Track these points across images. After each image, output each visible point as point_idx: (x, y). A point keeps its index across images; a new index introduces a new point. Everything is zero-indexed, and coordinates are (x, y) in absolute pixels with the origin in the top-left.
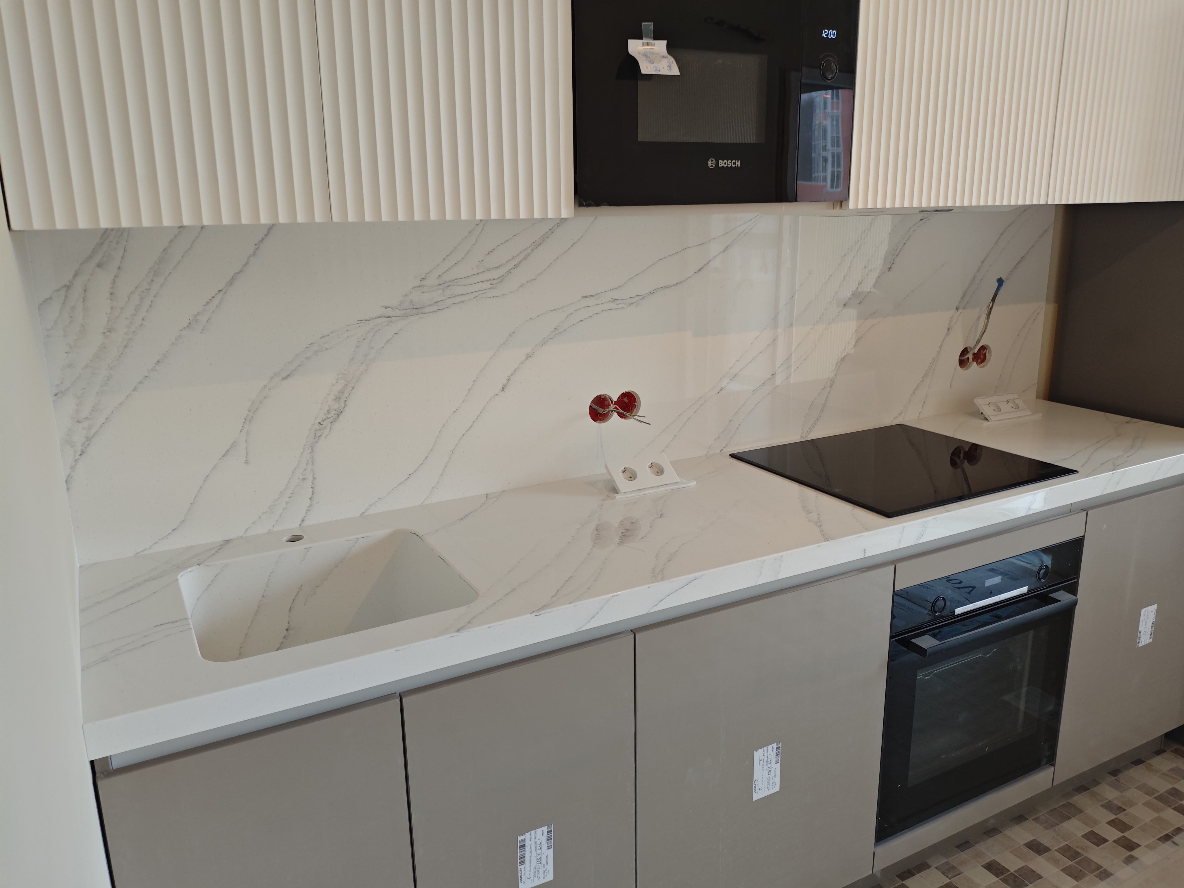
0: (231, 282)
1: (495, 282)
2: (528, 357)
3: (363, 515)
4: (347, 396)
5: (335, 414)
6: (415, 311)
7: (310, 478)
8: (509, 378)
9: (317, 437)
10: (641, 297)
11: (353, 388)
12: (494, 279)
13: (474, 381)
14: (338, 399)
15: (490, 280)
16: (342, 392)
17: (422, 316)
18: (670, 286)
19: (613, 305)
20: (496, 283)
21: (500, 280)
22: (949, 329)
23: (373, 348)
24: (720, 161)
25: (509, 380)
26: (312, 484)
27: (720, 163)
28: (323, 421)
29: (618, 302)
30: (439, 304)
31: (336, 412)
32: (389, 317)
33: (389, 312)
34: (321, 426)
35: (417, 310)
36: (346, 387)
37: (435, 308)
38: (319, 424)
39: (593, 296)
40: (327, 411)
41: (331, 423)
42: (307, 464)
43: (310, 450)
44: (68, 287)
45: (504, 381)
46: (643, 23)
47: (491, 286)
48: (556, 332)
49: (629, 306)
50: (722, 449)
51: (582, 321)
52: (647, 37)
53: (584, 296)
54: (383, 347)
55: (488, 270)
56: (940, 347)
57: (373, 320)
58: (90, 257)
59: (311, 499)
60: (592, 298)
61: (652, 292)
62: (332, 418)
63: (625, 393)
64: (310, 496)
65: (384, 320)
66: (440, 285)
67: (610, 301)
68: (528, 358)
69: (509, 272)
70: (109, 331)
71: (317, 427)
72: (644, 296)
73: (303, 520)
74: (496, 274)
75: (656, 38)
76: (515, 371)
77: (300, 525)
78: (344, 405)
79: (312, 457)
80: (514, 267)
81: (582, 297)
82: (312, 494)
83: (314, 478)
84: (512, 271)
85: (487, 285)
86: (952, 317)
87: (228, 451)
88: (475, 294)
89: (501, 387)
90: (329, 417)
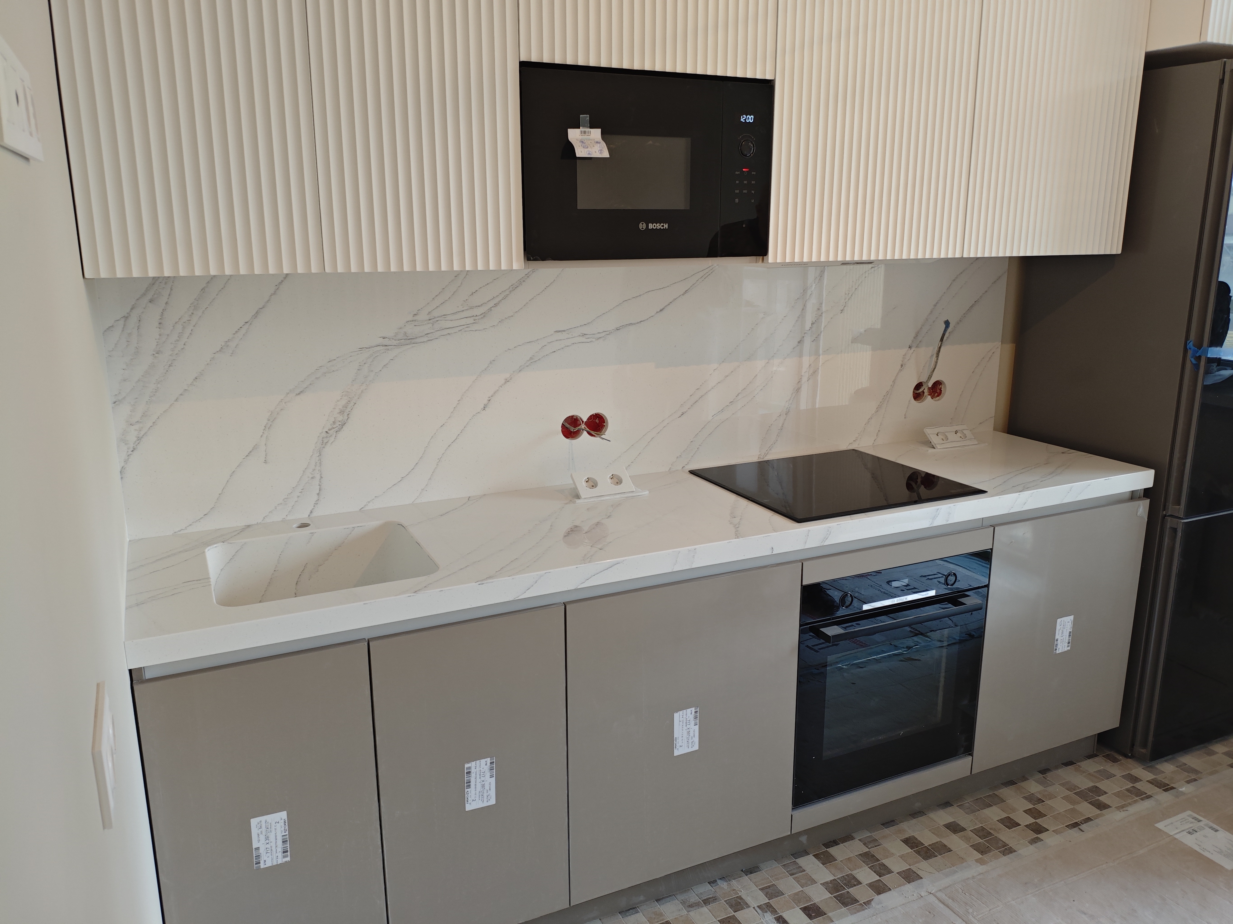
0: (256, 315)
1: (477, 318)
2: (507, 381)
3: (362, 509)
4: (350, 410)
5: (339, 425)
6: (408, 341)
7: (318, 477)
8: (490, 399)
9: (324, 444)
10: (608, 333)
11: (355, 404)
12: (476, 316)
13: (458, 401)
14: (342, 413)
15: (473, 316)
16: (346, 407)
17: (414, 345)
18: (635, 324)
19: (583, 339)
20: (479, 319)
21: (482, 316)
22: (902, 366)
23: (372, 371)
24: (650, 224)
25: (489, 400)
26: (319, 482)
27: (649, 226)
28: (329, 430)
29: (587, 336)
30: (429, 335)
31: (340, 423)
32: (386, 346)
33: (386, 342)
34: (328, 434)
35: (409, 340)
36: (349, 403)
37: (425, 339)
38: (326, 433)
39: (564, 331)
40: (333, 422)
41: (336, 432)
42: (315, 466)
43: (318, 454)
44: (126, 318)
45: (486, 402)
46: (581, 116)
47: (474, 321)
48: (532, 361)
49: (597, 340)
50: (684, 466)
51: (554, 352)
52: (584, 126)
53: (556, 331)
54: (381, 370)
55: (472, 308)
56: (894, 382)
57: (372, 348)
58: (144, 294)
59: (318, 494)
60: (564, 332)
61: (618, 329)
62: (337, 428)
63: (594, 414)
64: (318, 492)
65: (382, 348)
66: (430, 320)
67: (579, 335)
68: (507, 383)
69: (490, 309)
70: (157, 353)
71: (324, 435)
72: (610, 332)
73: (311, 512)
74: (478, 311)
75: (592, 126)
76: (495, 393)
77: (309, 516)
78: (347, 417)
79: (320, 460)
80: (494, 305)
81: (555, 332)
82: (320, 490)
83: (321, 477)
84: (492, 309)
85: (471, 320)
86: (905, 355)
87: (250, 452)
88: (461, 328)
89: (482, 406)
90: (334, 426)
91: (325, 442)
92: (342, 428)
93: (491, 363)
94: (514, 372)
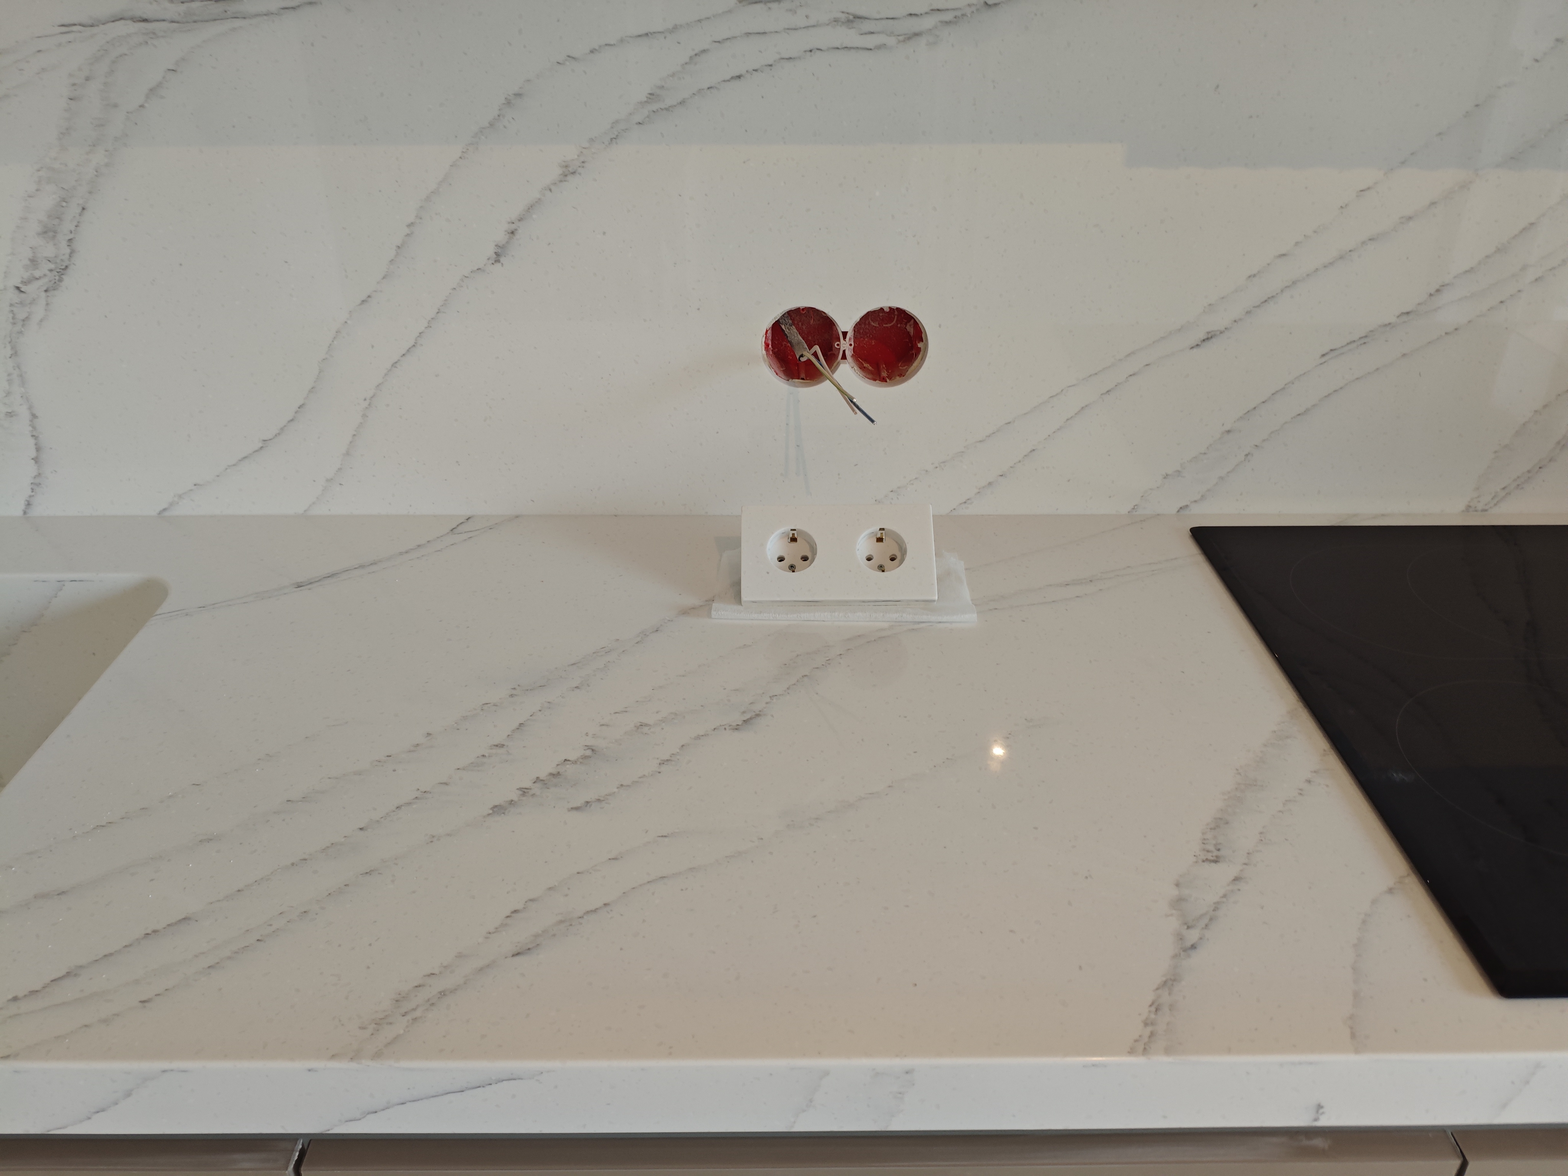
2: (568, 172)
5: (51, 270)
6: (215, 8)
7: (24, 413)
8: (513, 227)
9: (21, 322)
10: (948, 16)
11: (83, 209)
13: (409, 226)
14: (51, 234)
16: (56, 215)
17: (237, 23)
19: (849, 36)
25: (512, 233)
26: (31, 428)
28: (24, 283)
29: (867, 26)
31: (52, 266)
33: (143, 5)
34: (23, 295)
36: (64, 204)
37: (274, 4)
38: (17, 291)
40: (31, 260)
41: (46, 291)
42: (10, 382)
45: (500, 236)
48: (655, 107)
49: (904, 41)
50: (1187, 506)
51: (739, 77)
59: (36, 460)
61: (989, 3)
62: (46, 280)
63: (887, 310)
64: (33, 453)
65: (122, 28)
67: (836, 20)
68: (569, 178)
71: (13, 296)
72: (958, 13)
73: (29, 504)
76: (530, 208)
77: (25, 513)
78: (68, 251)
79: (19, 367)
82: (38, 450)
83: (34, 416)
89: (490, 251)
90: (37, 273)
91: (21, 315)
92: (61, 280)
93: (508, 103)
94: (592, 140)
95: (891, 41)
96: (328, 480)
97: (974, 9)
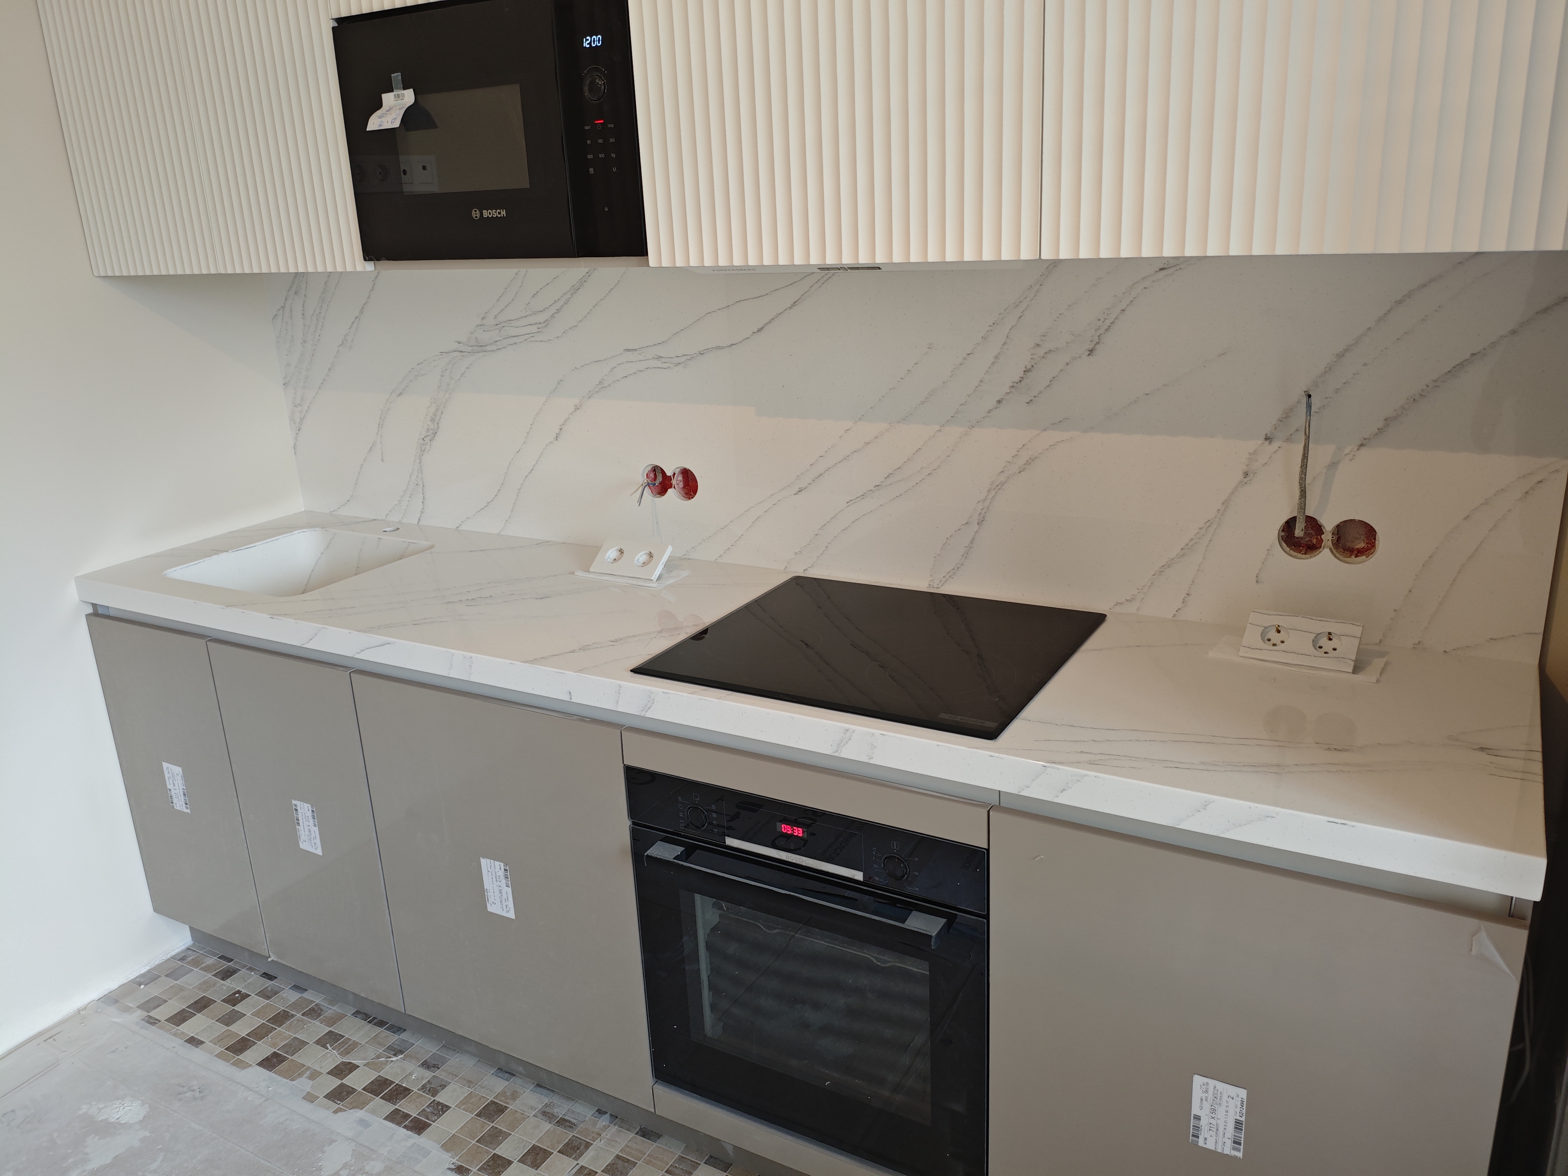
0: (362, 311)
1: (540, 326)
2: (577, 408)
3: (458, 528)
6: (480, 349)
7: (421, 483)
8: (561, 427)
9: (423, 451)
10: (689, 357)
11: (442, 413)
12: (540, 323)
13: (531, 425)
14: (433, 421)
15: (537, 323)
16: (435, 414)
17: (485, 353)
18: (723, 348)
19: (658, 363)
20: (542, 327)
21: (545, 324)
22: (1246, 474)
23: (453, 379)
24: (484, 211)
25: (561, 429)
26: (422, 491)
27: (484, 214)
28: (425, 437)
29: (663, 360)
30: (498, 343)
31: (432, 432)
32: (462, 352)
33: (461, 347)
34: (424, 441)
35: (480, 348)
36: (437, 411)
37: (494, 347)
39: (635, 350)
40: (427, 429)
41: (430, 440)
42: (418, 472)
43: (419, 461)
44: (283, 307)
45: (557, 431)
46: (392, 75)
47: (538, 330)
48: (601, 386)
49: (675, 366)
50: (807, 569)
51: (626, 377)
52: (397, 88)
53: (626, 350)
54: (459, 379)
55: (535, 313)
56: (1226, 503)
57: (451, 353)
58: (291, 287)
59: (423, 502)
60: (635, 352)
61: (701, 353)
62: (430, 437)
64: (422, 500)
65: (458, 354)
66: (497, 325)
67: (654, 358)
68: (577, 410)
69: (553, 316)
71: (421, 441)
72: (692, 356)
73: (419, 520)
74: (541, 318)
75: (405, 88)
76: (566, 421)
77: (417, 523)
78: (437, 427)
79: (421, 467)
80: (557, 311)
82: (424, 499)
83: (424, 486)
84: (555, 315)
85: (534, 329)
86: (1255, 452)
87: (371, 448)
88: (526, 337)
89: (554, 436)
90: (429, 434)
91: (423, 449)
92: (435, 437)
93: (559, 383)
94: (583, 397)
95: (672, 366)
96: (506, 521)
97: (696, 355)
